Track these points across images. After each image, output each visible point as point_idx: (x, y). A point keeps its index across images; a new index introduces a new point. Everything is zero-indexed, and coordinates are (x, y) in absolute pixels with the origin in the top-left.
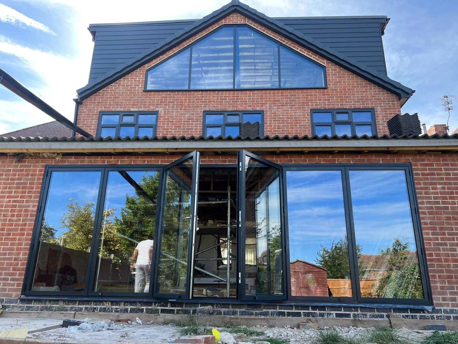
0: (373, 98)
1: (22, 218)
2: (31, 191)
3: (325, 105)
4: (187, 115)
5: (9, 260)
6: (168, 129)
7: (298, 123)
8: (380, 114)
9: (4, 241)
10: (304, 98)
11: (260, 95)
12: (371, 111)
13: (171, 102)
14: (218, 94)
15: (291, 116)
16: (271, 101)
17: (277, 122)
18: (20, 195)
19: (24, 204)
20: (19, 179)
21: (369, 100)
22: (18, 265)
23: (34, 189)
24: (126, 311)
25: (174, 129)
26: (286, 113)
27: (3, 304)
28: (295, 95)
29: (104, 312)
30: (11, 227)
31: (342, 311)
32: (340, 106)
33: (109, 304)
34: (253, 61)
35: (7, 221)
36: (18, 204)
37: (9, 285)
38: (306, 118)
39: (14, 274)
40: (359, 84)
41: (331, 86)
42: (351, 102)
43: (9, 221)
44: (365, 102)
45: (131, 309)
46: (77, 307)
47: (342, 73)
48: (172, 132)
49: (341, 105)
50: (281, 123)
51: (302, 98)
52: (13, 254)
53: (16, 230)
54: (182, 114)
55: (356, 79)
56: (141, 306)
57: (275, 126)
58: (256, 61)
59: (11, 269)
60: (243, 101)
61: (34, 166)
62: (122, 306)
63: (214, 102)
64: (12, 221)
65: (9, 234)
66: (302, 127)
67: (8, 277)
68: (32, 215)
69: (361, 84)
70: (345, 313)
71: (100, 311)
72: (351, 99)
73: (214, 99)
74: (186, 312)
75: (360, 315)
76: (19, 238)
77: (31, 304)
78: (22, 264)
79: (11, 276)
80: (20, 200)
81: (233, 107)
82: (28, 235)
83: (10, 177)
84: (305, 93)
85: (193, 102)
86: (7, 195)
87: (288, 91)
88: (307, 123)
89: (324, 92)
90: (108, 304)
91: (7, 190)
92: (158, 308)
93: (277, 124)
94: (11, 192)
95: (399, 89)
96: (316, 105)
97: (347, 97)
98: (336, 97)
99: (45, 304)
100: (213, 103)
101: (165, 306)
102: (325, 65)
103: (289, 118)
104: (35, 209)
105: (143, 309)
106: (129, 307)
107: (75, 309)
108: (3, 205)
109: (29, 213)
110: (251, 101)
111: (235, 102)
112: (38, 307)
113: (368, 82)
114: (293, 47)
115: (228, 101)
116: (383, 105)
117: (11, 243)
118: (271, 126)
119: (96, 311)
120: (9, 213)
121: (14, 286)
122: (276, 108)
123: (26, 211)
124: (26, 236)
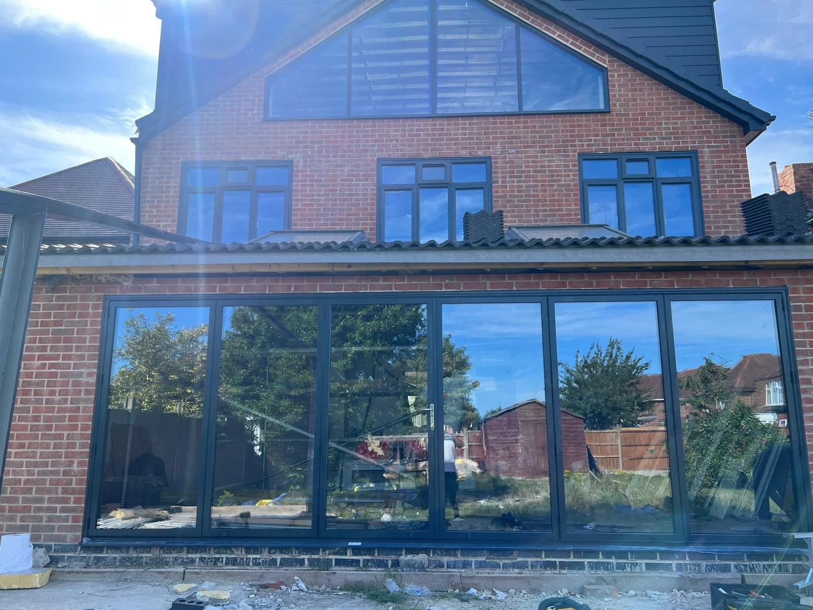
0: (696, 131)
1: (69, 397)
2: (82, 347)
3: (605, 145)
4: (347, 168)
5: (53, 475)
6: (313, 195)
7: (555, 181)
8: (707, 162)
9: (41, 439)
10: (567, 131)
11: (483, 126)
12: (692, 156)
13: (317, 142)
14: (405, 126)
15: (541, 166)
16: (504, 138)
17: (516, 180)
18: (62, 353)
19: (72, 370)
20: (56, 324)
21: (688, 134)
22: (71, 483)
23: (88, 342)
24: (273, 562)
25: (323, 195)
26: (533, 162)
27: (52, 554)
28: (550, 127)
29: (234, 565)
30: (51, 415)
31: (656, 559)
32: (633, 148)
33: (241, 551)
34: (462, 49)
35: (42, 404)
36: (59, 371)
37: (59, 519)
38: (571, 171)
39: (66, 501)
40: (669, 104)
41: (617, 107)
42: (654, 139)
43: (46, 404)
44: (680, 138)
45: (281, 559)
46: (185, 556)
47: (638, 82)
48: (321, 200)
49: (635, 144)
50: (524, 182)
51: (563, 131)
52: (61, 464)
53: (62, 419)
54: (337, 166)
55: (664, 93)
56: (300, 553)
57: (511, 187)
58: (469, 49)
59: (60, 491)
60: (451, 139)
61: (83, 298)
62: (265, 556)
63: (397, 140)
64: (52, 402)
65: (49, 428)
66: (563, 188)
67: (56, 505)
68: (87, 392)
69: (673, 103)
70: (663, 562)
71: (226, 564)
72: (655, 134)
73: (396, 135)
74: (381, 564)
75: (688, 566)
76: (68, 435)
77: (102, 553)
78: (79, 482)
79: (60, 503)
80: (63, 363)
81: (433, 150)
82: (84, 428)
83: (40, 320)
84: (569, 121)
85: (357, 141)
86: (37, 354)
87: (537, 119)
88: (573, 180)
89: (605, 120)
90: (239, 552)
91: (37, 344)
92: (330, 557)
93: (516, 184)
94: (44, 349)
95: (745, 113)
96: (588, 145)
97: (647, 129)
98: (626, 129)
99: (127, 552)
100: (395, 142)
101: (341, 554)
102: (606, 66)
103: (539, 171)
104: (93, 380)
105: (303, 559)
106: (278, 557)
107: (182, 561)
108: (33, 373)
109: (83, 389)
110: (467, 139)
111: (437, 140)
112: (115, 558)
113: (687, 100)
114: (546, 29)
115: (423, 140)
116: (713, 144)
117: (55, 444)
118: (506, 187)
119: (219, 565)
120: (45, 388)
121: (68, 521)
122: (514, 151)
123: (76, 384)
124: (81, 430)
